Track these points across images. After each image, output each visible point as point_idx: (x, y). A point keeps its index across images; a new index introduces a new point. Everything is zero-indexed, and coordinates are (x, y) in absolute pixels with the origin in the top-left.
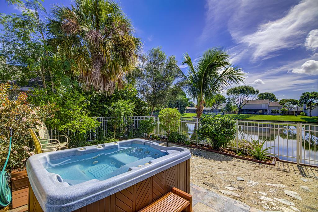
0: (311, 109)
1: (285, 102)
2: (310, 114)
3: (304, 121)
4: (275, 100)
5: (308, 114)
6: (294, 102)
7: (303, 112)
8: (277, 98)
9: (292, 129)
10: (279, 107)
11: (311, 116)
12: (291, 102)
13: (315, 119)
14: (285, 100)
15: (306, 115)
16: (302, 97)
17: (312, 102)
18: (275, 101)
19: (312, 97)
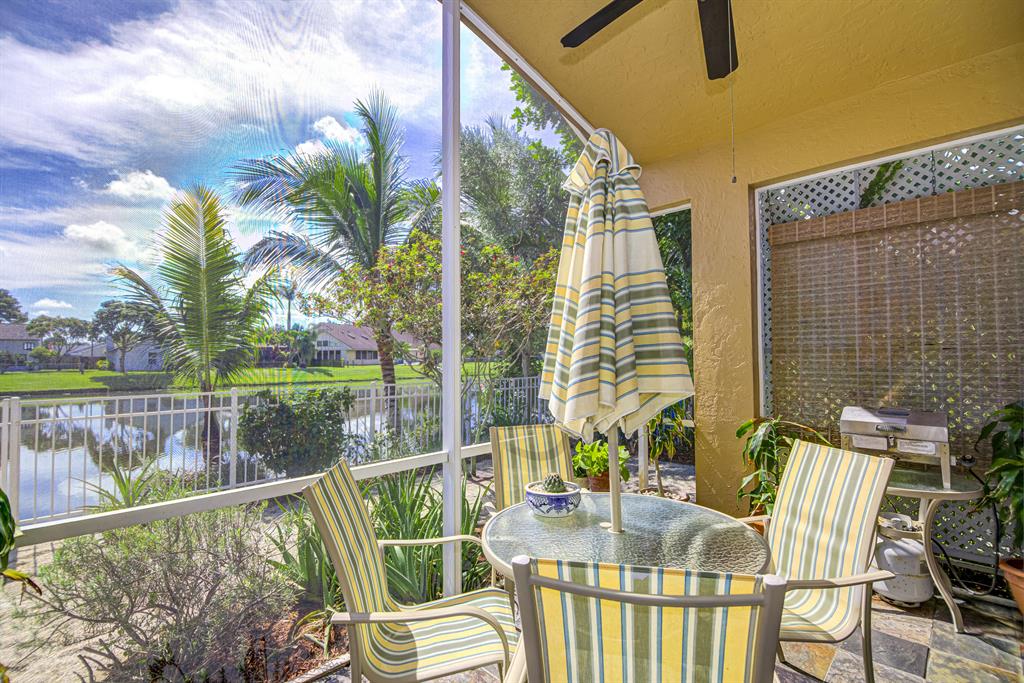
0: (123, 350)
1: (48, 325)
2: (122, 366)
3: (100, 385)
4: (15, 316)
5: (118, 365)
6: (78, 329)
7: (103, 359)
8: (23, 311)
9: (69, 414)
10: (28, 341)
11: (123, 371)
12: (68, 326)
13: (131, 380)
14: (50, 320)
15: (111, 368)
16: (99, 314)
17: (127, 331)
18: (16, 322)
19: (126, 317)
